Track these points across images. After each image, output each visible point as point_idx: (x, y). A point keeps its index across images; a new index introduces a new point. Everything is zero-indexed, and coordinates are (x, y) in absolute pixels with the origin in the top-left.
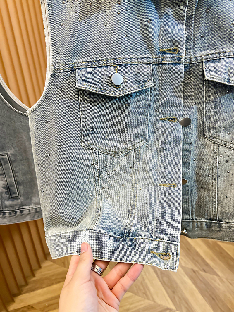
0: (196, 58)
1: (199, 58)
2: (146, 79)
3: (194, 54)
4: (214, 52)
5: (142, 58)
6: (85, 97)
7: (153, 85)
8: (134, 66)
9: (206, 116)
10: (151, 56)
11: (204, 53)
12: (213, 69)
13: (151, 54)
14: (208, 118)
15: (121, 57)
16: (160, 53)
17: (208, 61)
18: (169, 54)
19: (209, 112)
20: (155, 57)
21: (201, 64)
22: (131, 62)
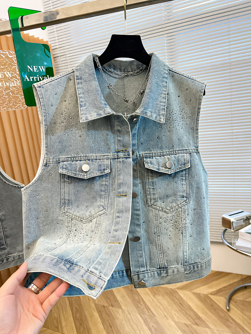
0: (140, 155)
1: (141, 155)
2: (105, 168)
3: (138, 153)
4: (149, 152)
5: (103, 156)
6: (65, 179)
7: (110, 171)
8: (98, 160)
9: (148, 191)
10: (110, 154)
11: (144, 153)
12: (149, 162)
13: (110, 153)
14: (149, 192)
15: (90, 155)
16: (116, 152)
17: (146, 157)
18: (122, 152)
19: (149, 188)
20: (112, 154)
21: (142, 158)
22: (96, 158)
